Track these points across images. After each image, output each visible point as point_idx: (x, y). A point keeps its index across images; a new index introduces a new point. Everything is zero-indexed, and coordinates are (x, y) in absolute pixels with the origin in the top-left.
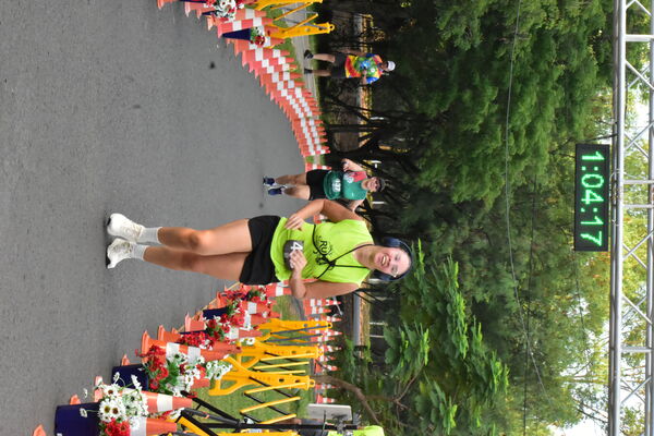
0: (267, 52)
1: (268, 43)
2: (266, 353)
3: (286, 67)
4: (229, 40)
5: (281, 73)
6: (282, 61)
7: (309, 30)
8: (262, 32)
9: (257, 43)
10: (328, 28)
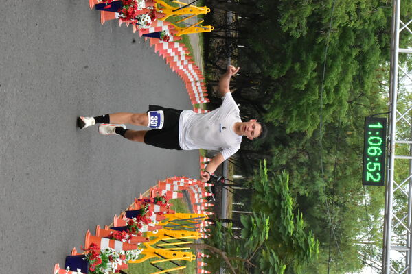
0: (171, 44)
1: (171, 39)
2: (165, 235)
3: (183, 53)
4: (146, 38)
5: (180, 56)
6: (180, 49)
7: (198, 30)
8: (168, 33)
9: (165, 40)
10: (210, 29)
